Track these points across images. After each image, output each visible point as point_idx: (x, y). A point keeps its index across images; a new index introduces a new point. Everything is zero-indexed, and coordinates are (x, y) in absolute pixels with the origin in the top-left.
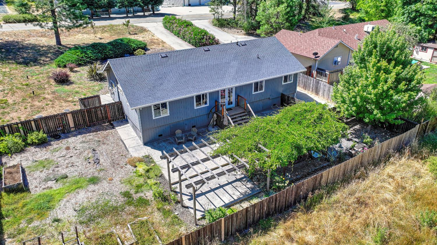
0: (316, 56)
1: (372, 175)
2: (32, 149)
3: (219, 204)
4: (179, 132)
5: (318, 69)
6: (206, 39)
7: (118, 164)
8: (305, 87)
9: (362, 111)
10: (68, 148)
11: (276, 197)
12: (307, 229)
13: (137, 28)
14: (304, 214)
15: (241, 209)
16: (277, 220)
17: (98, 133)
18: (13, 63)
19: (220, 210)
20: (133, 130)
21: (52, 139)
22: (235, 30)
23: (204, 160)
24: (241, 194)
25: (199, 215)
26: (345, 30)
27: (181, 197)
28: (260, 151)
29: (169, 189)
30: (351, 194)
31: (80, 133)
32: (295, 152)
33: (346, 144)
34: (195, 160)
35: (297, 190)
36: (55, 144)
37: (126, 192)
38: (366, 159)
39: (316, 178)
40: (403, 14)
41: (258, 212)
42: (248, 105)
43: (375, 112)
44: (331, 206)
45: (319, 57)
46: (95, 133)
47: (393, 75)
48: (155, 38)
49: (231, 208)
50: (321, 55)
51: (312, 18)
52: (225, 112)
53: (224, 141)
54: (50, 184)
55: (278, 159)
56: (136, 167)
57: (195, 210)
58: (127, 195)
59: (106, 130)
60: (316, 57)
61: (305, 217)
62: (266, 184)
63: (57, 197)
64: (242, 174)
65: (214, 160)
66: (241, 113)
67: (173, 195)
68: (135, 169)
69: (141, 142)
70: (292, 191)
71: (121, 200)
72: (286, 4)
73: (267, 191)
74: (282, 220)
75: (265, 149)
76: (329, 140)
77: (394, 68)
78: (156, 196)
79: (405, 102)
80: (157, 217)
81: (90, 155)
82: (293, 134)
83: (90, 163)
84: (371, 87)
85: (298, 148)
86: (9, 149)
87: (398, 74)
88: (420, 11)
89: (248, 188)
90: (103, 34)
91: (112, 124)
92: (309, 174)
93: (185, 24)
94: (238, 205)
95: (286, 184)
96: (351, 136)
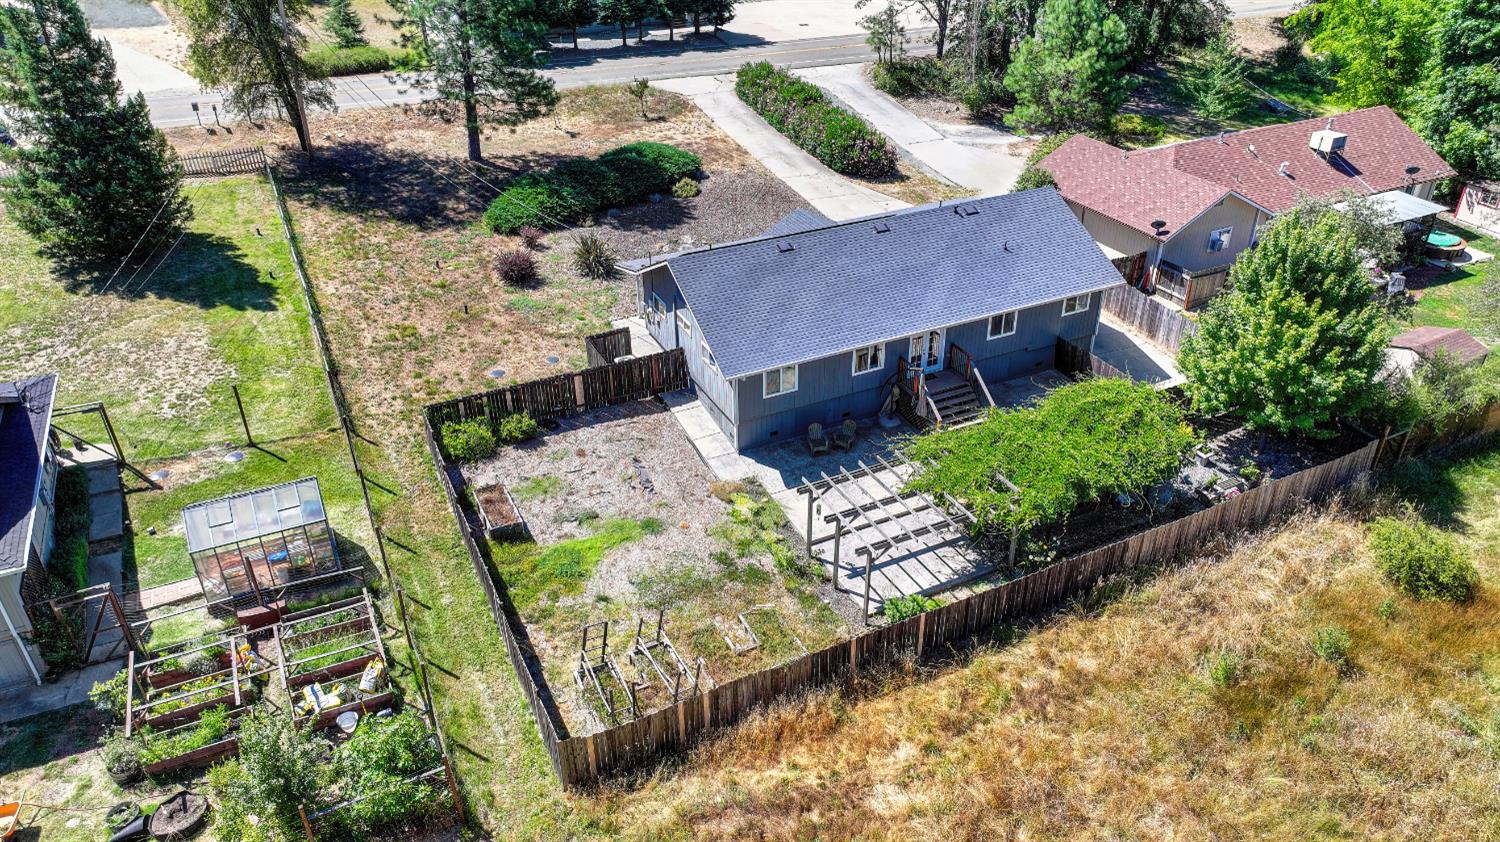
0: (1161, 230)
1: (1241, 550)
2: (510, 452)
3: (909, 589)
4: (816, 430)
5: (1163, 262)
6: (862, 149)
7: (692, 495)
8: (1124, 313)
9: (1244, 401)
10: (581, 453)
11: (1027, 583)
12: (1085, 647)
13: (662, 97)
14: (1081, 619)
15: (955, 601)
16: (1026, 626)
17: (635, 420)
18: (387, 219)
19: (914, 600)
20: (709, 416)
21: (544, 430)
22: (940, 103)
23: (886, 502)
24: (955, 572)
25: (872, 608)
26: (1252, 148)
27: (836, 571)
28: (1001, 488)
29: (804, 553)
30: (1186, 587)
31: (599, 420)
32: (1072, 495)
33: (1199, 475)
34: (867, 501)
35: (1072, 571)
36: (555, 443)
37: (722, 554)
38: (1233, 514)
39: (1113, 551)
40: (1443, 90)
41: (988, 609)
42: (976, 370)
43: (1269, 409)
44: (1139, 609)
45: (1167, 232)
46: (629, 420)
47: (1313, 332)
48: (718, 134)
49: (935, 598)
50: (1174, 227)
51: (1180, 54)
52: (922, 386)
53: (925, 462)
54: (568, 527)
55: (1035, 507)
56: (731, 502)
57: (868, 599)
58: (723, 559)
59: (652, 412)
60: (1159, 234)
61: (1081, 625)
62: (1007, 556)
63: (591, 557)
64: (956, 531)
65: (906, 501)
66: (956, 388)
67: (815, 566)
68: (730, 508)
69: (732, 448)
70: (1060, 573)
71: (714, 569)
72: (1094, 51)
73: (1007, 569)
74: (1036, 627)
75: (1010, 484)
76: (1152, 470)
77: (1320, 312)
78: (781, 566)
79: (1334, 394)
80: (790, 605)
81: (631, 471)
82: (1071, 456)
83: (634, 488)
84: (1262, 353)
85: (1080, 486)
86: (471, 449)
87: (1323, 331)
88: (1490, 88)
89: (969, 561)
90: (573, 119)
91: (660, 400)
92: (1103, 541)
93: (802, 96)
94: (948, 594)
95: (1049, 559)
96: (1216, 457)
